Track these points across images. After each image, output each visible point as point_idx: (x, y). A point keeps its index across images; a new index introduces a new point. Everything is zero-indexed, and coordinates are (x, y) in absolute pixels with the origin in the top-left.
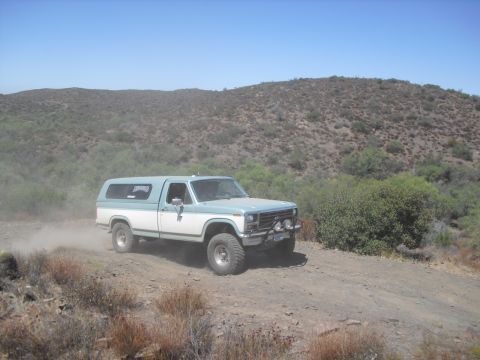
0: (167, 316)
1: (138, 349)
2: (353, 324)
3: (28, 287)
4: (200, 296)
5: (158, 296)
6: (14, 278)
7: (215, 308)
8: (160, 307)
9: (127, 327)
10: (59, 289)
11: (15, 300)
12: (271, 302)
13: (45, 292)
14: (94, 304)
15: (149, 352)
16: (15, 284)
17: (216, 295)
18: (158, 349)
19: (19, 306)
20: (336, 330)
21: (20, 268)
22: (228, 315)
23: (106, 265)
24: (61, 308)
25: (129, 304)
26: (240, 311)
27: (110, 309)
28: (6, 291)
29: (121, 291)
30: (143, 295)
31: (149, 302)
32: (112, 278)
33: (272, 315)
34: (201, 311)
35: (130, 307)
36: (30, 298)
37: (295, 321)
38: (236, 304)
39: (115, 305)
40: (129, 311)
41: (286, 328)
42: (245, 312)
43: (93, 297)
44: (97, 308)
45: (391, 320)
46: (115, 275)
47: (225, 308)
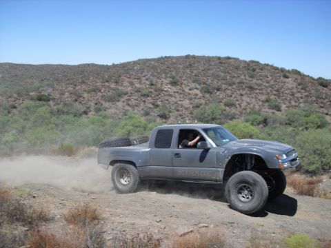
0: (71, 226)
2: (204, 227)
4: (95, 210)
5: (65, 211)
7: (106, 219)
8: (67, 220)
9: (41, 237)
12: (146, 213)
14: (18, 220)
17: (107, 209)
20: (192, 231)
22: (116, 224)
23: (28, 190)
25: (44, 218)
26: (123, 220)
27: (30, 223)
29: (37, 208)
30: (54, 211)
31: (59, 216)
32: (34, 199)
33: (147, 223)
34: (96, 221)
35: (45, 221)
37: (163, 226)
38: (121, 216)
39: (34, 220)
40: (44, 223)
41: (156, 231)
42: (128, 221)
44: (21, 223)
45: (229, 223)
46: (34, 197)
47: (113, 218)
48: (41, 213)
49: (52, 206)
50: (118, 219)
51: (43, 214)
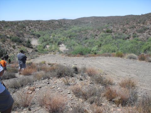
0: (123, 88)
1: (113, 98)
3: (81, 76)
4: (133, 82)
5: (120, 82)
6: (76, 74)
7: (138, 87)
8: (120, 85)
9: (110, 90)
10: (89, 78)
11: (77, 80)
13: (85, 78)
15: (117, 99)
16: (77, 75)
17: (139, 83)
18: (120, 98)
19: (78, 82)
21: (78, 71)
22: (143, 90)
23: (103, 71)
24: (90, 83)
25: (110, 83)
26: (147, 88)
27: (105, 85)
28: (75, 77)
29: (108, 79)
30: (115, 81)
31: (117, 83)
32: (106, 75)
34: (134, 87)
35: (111, 85)
36: (81, 80)
38: (146, 86)
40: (110, 86)
42: (149, 89)
43: (100, 81)
44: (101, 84)
46: (106, 74)
47: (142, 87)
48: (109, 81)
49: (114, 79)
50: (144, 88)
51: (110, 81)
